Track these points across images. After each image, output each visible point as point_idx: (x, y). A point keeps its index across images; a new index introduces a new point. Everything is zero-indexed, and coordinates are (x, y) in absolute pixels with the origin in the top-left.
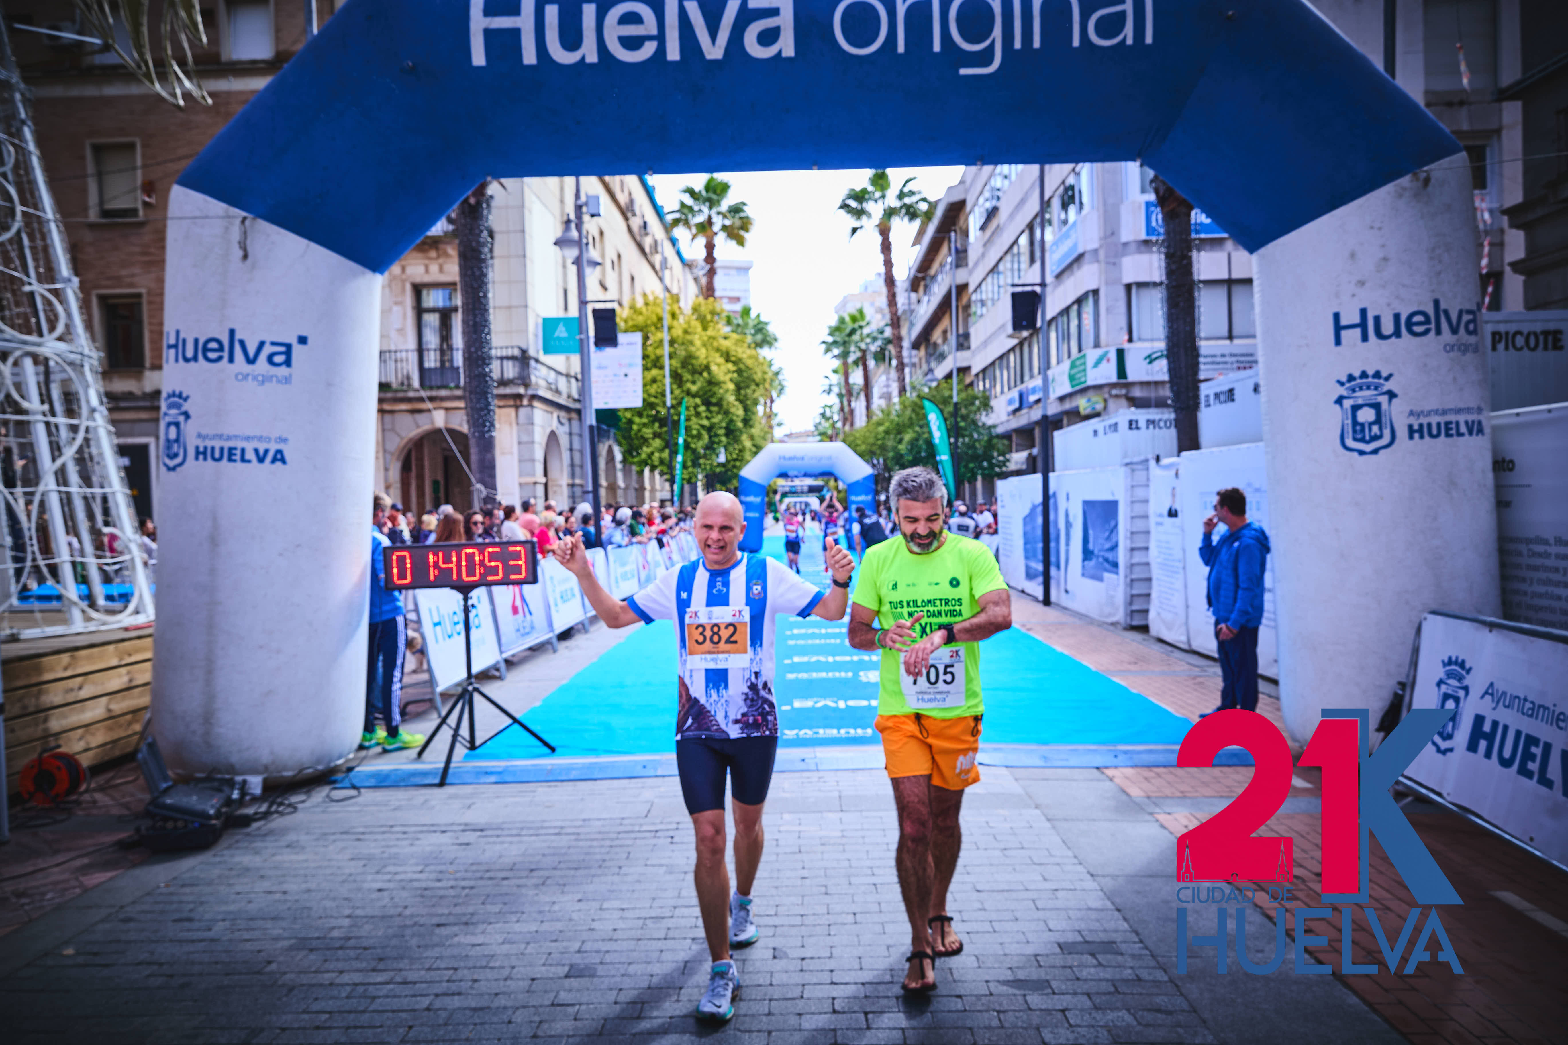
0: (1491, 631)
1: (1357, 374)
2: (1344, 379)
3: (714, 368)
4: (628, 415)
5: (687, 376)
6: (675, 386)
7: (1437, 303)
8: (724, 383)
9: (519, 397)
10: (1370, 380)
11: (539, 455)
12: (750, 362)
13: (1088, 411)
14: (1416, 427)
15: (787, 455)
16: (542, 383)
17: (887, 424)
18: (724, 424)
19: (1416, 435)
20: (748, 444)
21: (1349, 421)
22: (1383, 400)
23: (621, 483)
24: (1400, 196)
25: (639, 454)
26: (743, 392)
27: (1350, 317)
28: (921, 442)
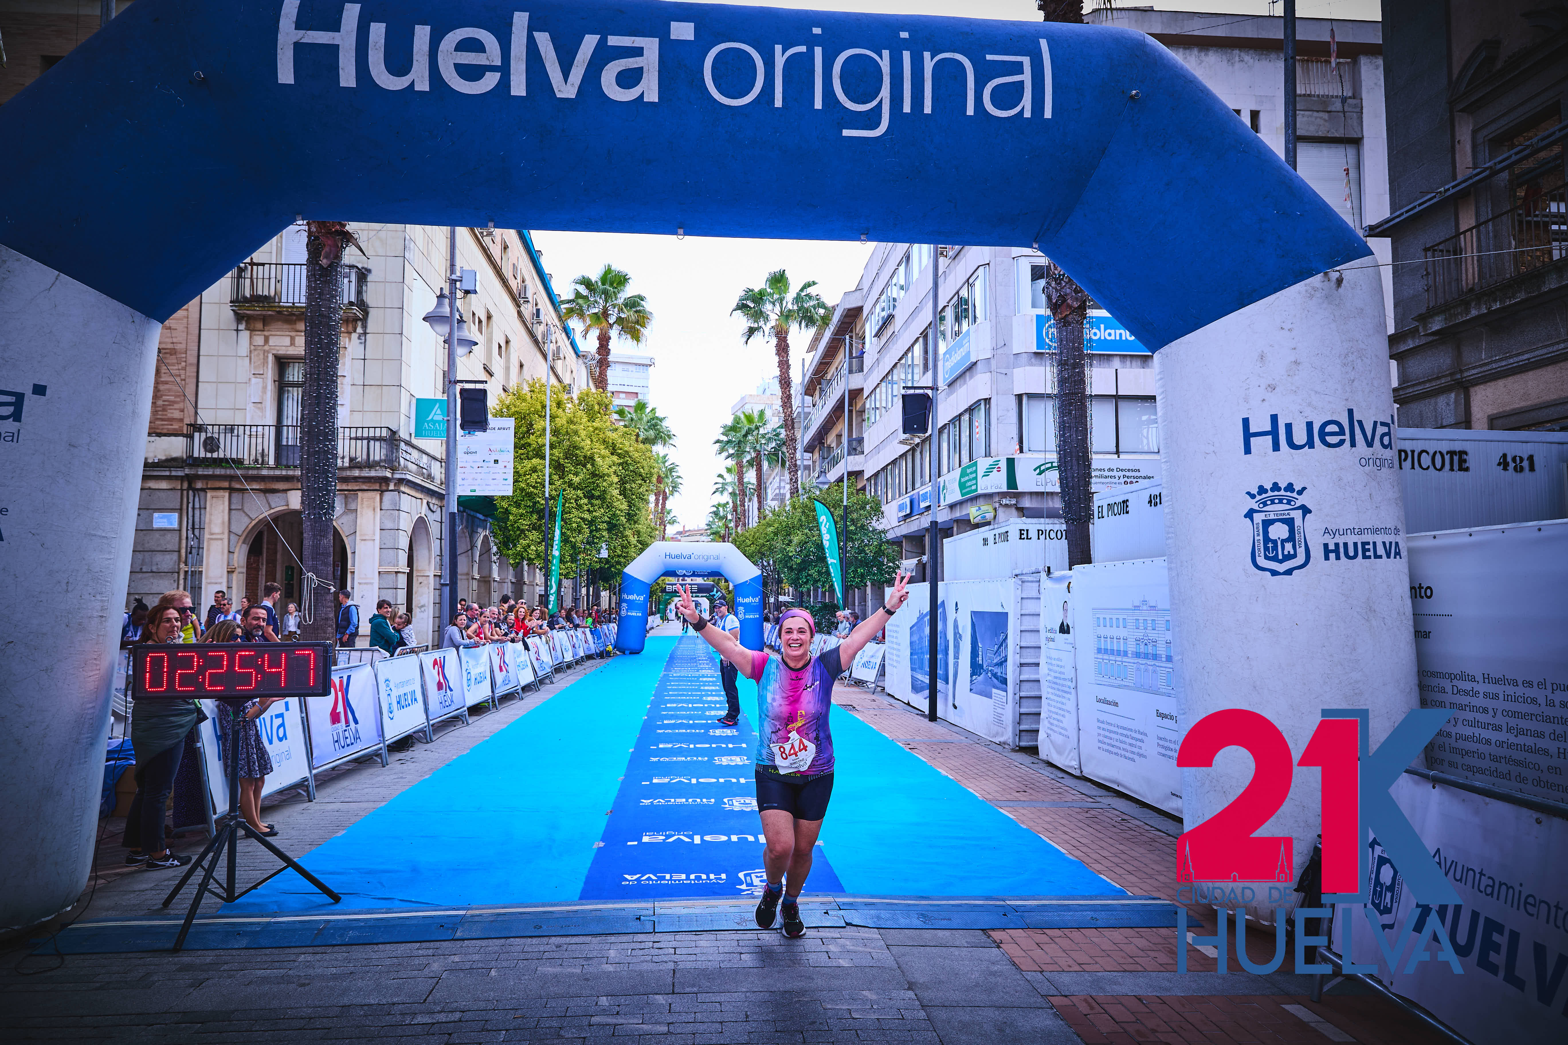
0: (1434, 787)
1: (1268, 486)
2: (1255, 491)
3: (598, 460)
4: (505, 504)
5: (569, 467)
6: (556, 477)
7: (1351, 412)
8: (609, 476)
9: (386, 480)
10: (1282, 493)
11: (404, 543)
12: (636, 455)
13: (977, 520)
14: (1332, 547)
15: (673, 553)
16: (413, 468)
17: (776, 525)
18: (607, 519)
19: (1332, 556)
20: (633, 540)
21: (1261, 537)
22: (1297, 515)
23: (496, 575)
24: (1311, 297)
25: (515, 546)
26: (628, 486)
27: (1260, 423)
28: (809, 545)
